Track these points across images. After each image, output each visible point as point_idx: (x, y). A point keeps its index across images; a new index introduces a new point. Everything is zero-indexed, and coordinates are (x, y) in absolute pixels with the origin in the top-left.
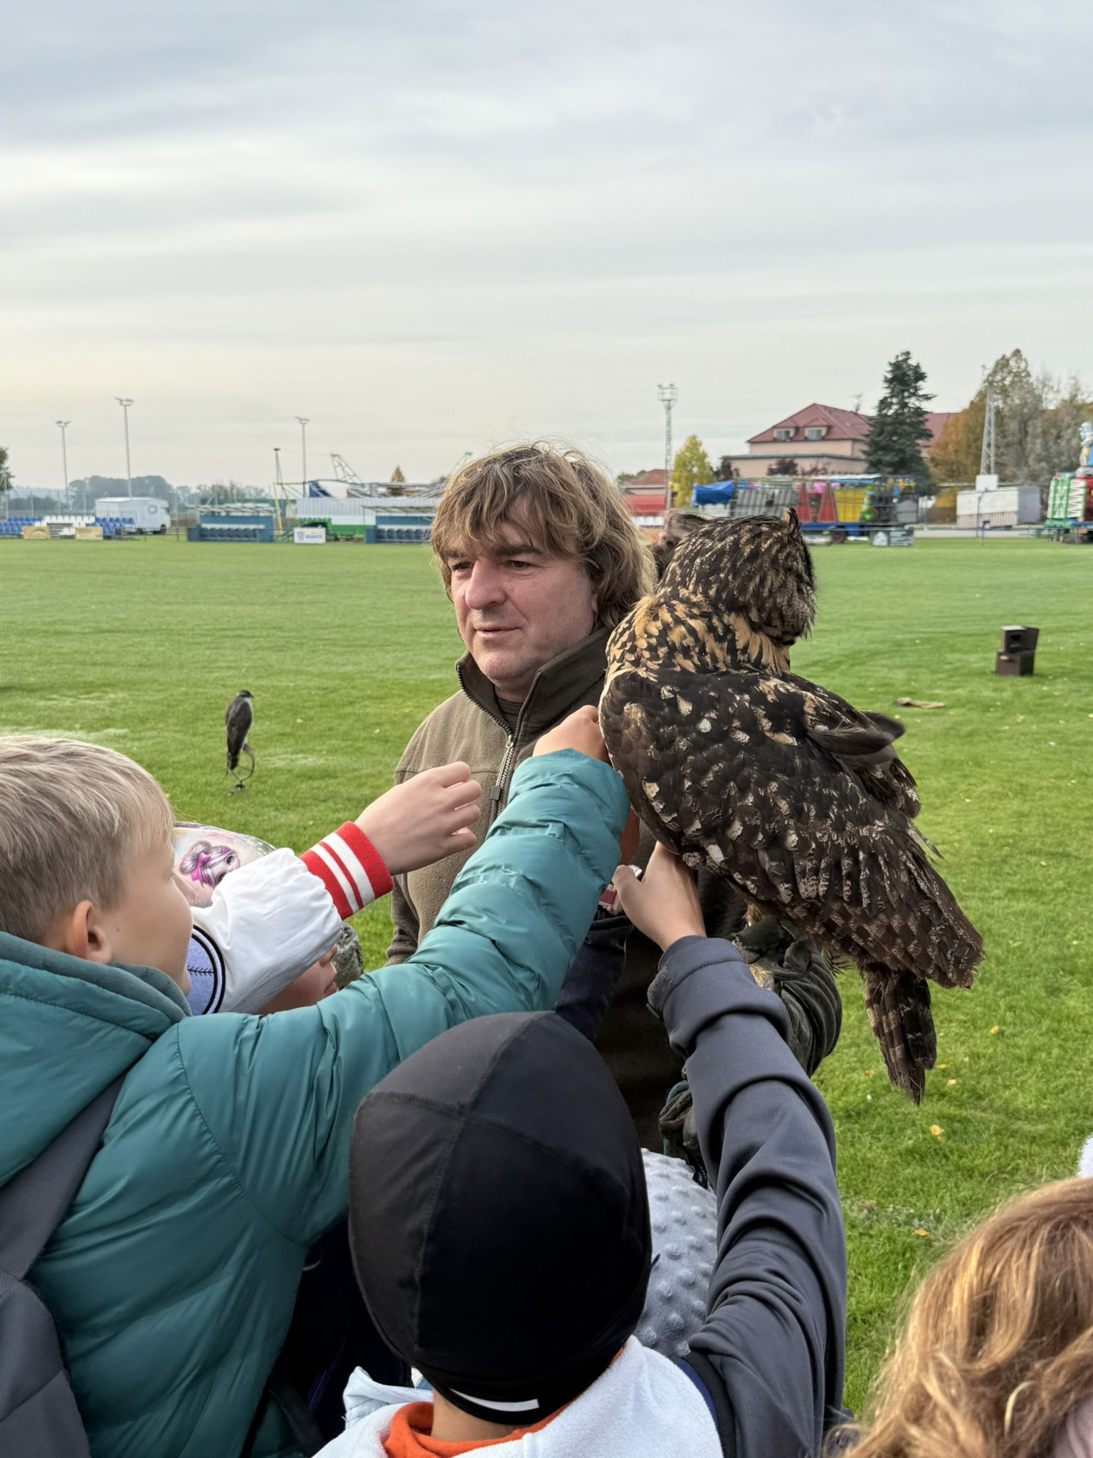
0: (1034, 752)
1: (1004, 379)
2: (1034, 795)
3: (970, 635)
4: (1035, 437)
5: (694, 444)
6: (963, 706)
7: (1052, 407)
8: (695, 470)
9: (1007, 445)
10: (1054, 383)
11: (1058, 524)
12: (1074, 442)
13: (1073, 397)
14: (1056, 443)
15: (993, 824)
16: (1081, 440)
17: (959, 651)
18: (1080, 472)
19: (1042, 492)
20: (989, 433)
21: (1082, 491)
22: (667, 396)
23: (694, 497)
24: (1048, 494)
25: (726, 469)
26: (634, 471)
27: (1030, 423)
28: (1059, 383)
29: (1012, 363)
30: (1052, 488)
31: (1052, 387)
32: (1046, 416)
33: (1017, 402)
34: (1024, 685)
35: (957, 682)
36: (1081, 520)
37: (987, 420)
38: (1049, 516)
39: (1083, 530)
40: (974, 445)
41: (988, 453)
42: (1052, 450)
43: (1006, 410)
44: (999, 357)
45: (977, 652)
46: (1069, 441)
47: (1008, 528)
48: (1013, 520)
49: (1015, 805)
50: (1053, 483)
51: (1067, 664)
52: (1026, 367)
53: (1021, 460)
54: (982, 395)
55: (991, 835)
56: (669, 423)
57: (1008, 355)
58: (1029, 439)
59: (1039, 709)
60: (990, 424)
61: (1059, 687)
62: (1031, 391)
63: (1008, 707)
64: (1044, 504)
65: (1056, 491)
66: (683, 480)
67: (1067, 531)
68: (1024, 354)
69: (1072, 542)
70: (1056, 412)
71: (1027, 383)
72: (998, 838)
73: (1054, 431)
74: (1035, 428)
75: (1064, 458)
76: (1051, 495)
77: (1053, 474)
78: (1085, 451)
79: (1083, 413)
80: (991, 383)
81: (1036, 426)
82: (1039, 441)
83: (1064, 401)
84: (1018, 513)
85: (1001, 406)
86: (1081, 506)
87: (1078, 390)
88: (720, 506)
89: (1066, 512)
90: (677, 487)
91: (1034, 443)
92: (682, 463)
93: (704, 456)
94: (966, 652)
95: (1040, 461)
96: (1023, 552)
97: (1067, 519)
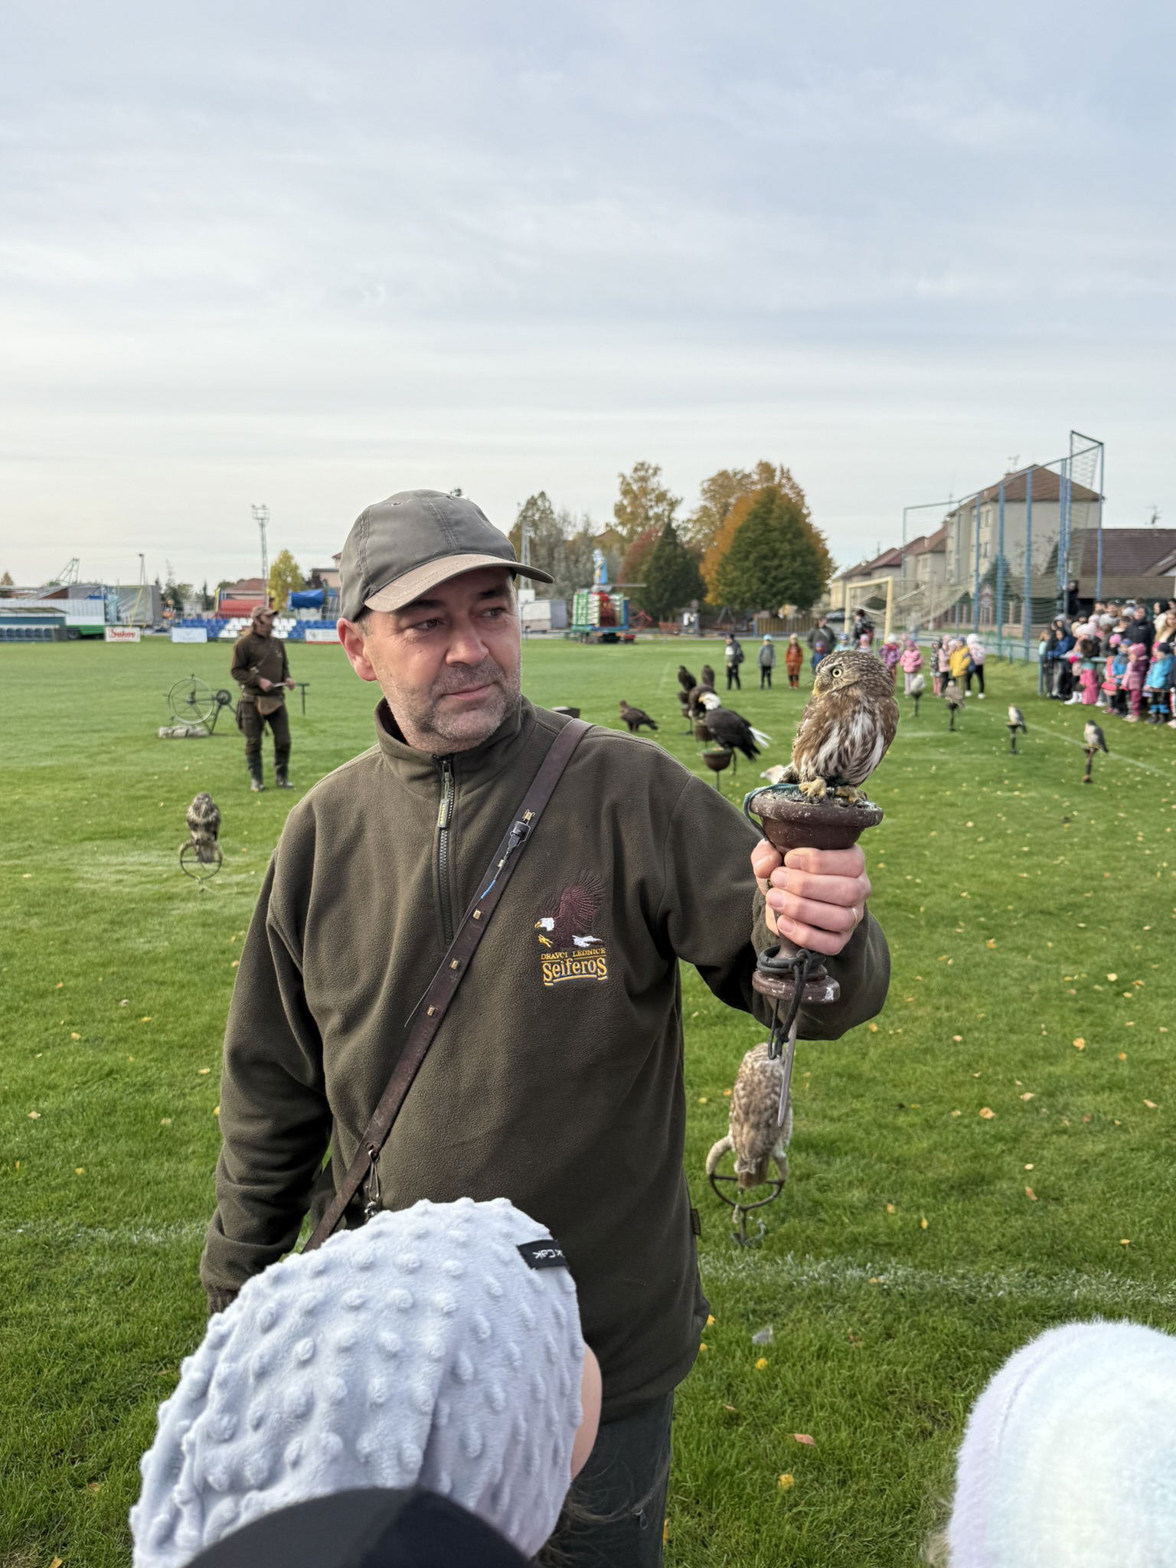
1: (533, 515)
4: (560, 561)
5: (286, 558)
7: (570, 538)
8: (289, 579)
10: (571, 519)
11: (581, 628)
12: (589, 565)
13: (586, 530)
14: (576, 567)
16: (593, 563)
18: (595, 588)
19: (567, 604)
20: (526, 557)
21: (597, 603)
22: (261, 514)
23: (289, 602)
24: (572, 605)
25: (316, 579)
26: (234, 580)
27: (556, 550)
28: (575, 518)
29: (539, 502)
30: (575, 601)
31: (570, 523)
32: (566, 545)
33: (545, 533)
36: (597, 626)
37: (523, 546)
38: (574, 622)
39: (600, 634)
42: (573, 572)
43: (537, 539)
44: (529, 497)
46: (585, 564)
47: (544, 632)
48: (547, 626)
50: (575, 597)
52: (550, 506)
54: (518, 527)
56: (263, 538)
57: (536, 495)
58: (555, 563)
60: (526, 549)
62: (554, 525)
64: (570, 614)
65: (578, 603)
66: (279, 588)
67: (588, 634)
68: (549, 495)
69: (592, 643)
70: (574, 542)
71: (551, 519)
73: (573, 557)
74: (560, 554)
75: (582, 578)
76: (575, 606)
77: (574, 590)
78: (598, 572)
79: (594, 543)
80: (525, 517)
81: (560, 552)
82: (563, 564)
83: (579, 533)
84: (551, 620)
85: (533, 535)
86: (596, 615)
88: (313, 610)
89: (587, 620)
90: (274, 594)
92: (277, 573)
93: (296, 568)
95: (565, 579)
96: (556, 650)
97: (587, 625)
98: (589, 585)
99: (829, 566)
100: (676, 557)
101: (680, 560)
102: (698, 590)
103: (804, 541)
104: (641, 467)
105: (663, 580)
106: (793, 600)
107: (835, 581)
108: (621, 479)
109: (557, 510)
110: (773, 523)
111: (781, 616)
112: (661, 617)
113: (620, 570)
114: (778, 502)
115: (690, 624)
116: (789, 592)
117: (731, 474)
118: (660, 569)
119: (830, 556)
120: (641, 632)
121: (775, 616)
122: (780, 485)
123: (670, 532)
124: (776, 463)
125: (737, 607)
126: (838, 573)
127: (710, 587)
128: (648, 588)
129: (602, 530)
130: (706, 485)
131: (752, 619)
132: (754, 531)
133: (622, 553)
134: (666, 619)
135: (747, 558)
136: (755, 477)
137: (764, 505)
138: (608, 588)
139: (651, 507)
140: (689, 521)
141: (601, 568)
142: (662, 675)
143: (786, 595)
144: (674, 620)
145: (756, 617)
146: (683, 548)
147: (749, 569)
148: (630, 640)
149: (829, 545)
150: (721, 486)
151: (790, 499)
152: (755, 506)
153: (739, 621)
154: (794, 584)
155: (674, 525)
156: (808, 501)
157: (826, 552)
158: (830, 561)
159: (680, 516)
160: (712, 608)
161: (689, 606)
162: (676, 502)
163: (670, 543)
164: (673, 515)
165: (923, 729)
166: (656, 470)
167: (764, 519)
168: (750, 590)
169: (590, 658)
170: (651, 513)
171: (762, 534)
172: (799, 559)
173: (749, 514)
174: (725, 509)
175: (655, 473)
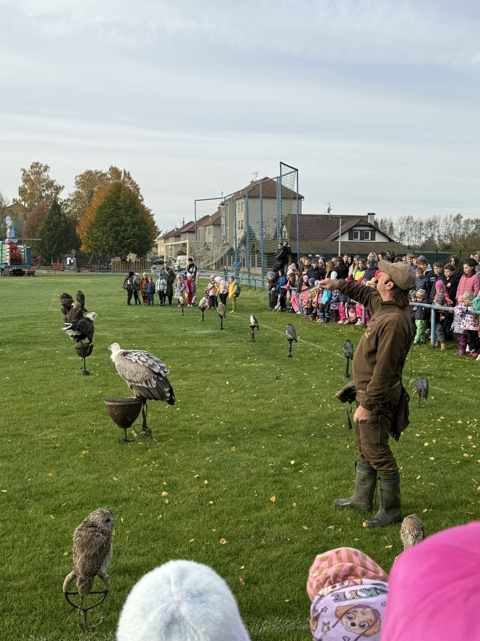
133: (25, 218)
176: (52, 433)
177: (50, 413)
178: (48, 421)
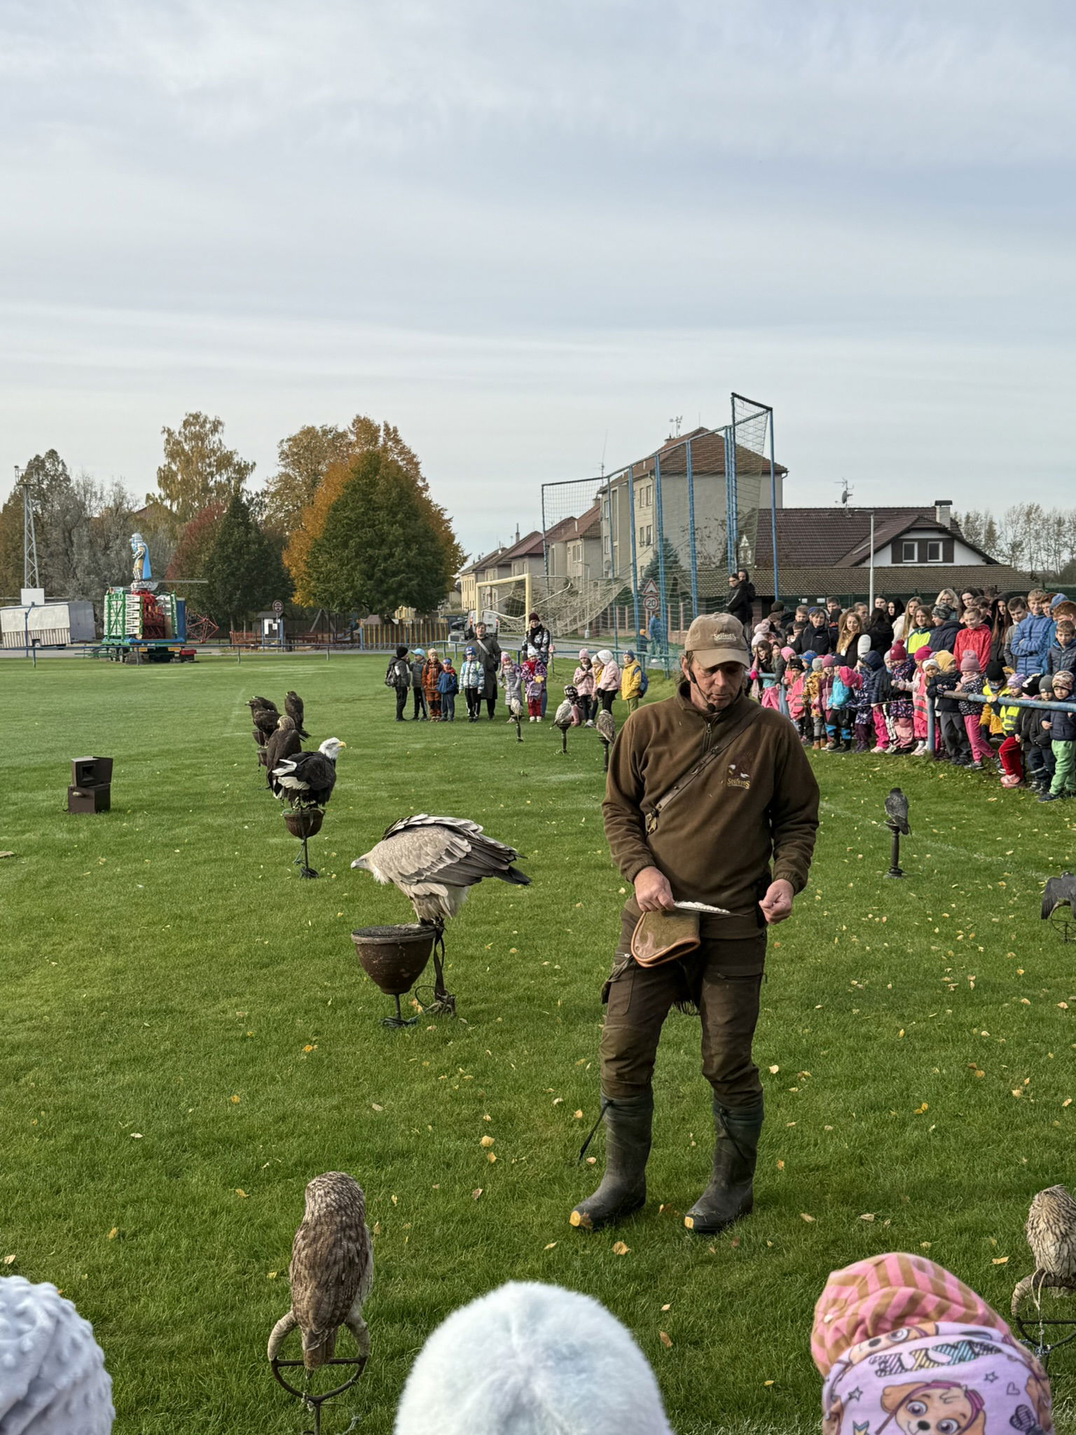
0: (122, 898)
1: (40, 482)
2: (127, 947)
3: (35, 770)
4: (80, 548)
6: (37, 853)
7: (96, 515)
9: (51, 555)
10: (97, 489)
11: (116, 642)
12: (124, 554)
13: (118, 506)
14: (105, 555)
15: (85, 987)
16: (131, 551)
17: (23, 789)
18: (134, 586)
19: (95, 608)
20: (30, 541)
21: (138, 607)
24: (102, 609)
27: (75, 531)
28: (102, 488)
29: (48, 465)
30: (106, 603)
31: (95, 494)
32: (91, 525)
33: (58, 508)
34: (101, 822)
35: (25, 824)
36: (140, 637)
37: (26, 526)
38: (105, 633)
39: (143, 649)
40: (13, 554)
41: (31, 564)
42: (101, 562)
43: (46, 515)
44: (31, 457)
45: (45, 789)
46: (118, 552)
47: (61, 647)
48: (65, 638)
49: (108, 961)
50: (106, 597)
51: (144, 794)
52: (64, 470)
53: (69, 571)
54: (16, 498)
55: (84, 1000)
57: (43, 456)
58: (75, 549)
59: (121, 848)
60: (30, 532)
61: (140, 822)
62: (71, 496)
63: (85, 849)
64: (99, 620)
65: (110, 607)
67: (126, 650)
68: (62, 455)
69: (132, 662)
70: (101, 520)
71: (67, 488)
72: (93, 1002)
73: (101, 541)
74: (80, 537)
75: (114, 571)
76: (106, 611)
77: (104, 588)
78: (137, 563)
79: (131, 523)
80: (26, 486)
81: (81, 535)
82: (86, 552)
83: (107, 508)
84: (70, 630)
85: (39, 511)
86: (137, 623)
87: (123, 498)
89: (124, 630)
91: (81, 554)
94: (32, 790)
95: (89, 574)
96: (79, 674)
97: (125, 637)
98: (126, 581)
99: (455, 556)
100: (248, 543)
101: (254, 547)
102: (284, 588)
103: (420, 522)
104: (193, 419)
105: (233, 574)
106: (411, 602)
107: (464, 574)
108: (166, 436)
109: (75, 474)
110: (378, 499)
111: (396, 621)
112: (232, 627)
113: (170, 560)
114: (382, 470)
115: (273, 633)
116: (405, 589)
117: (320, 433)
118: (227, 559)
119: (456, 542)
120: (203, 645)
121: (388, 621)
122: (385, 449)
123: (239, 509)
124: (378, 421)
125: (337, 610)
126: (468, 564)
127: (298, 583)
128: (211, 583)
129: (142, 504)
130: (285, 446)
131: (357, 626)
132: (353, 509)
133: (174, 537)
134: (238, 628)
135: (345, 545)
136: (353, 438)
137: (365, 475)
138: (153, 586)
139: (212, 474)
140: (264, 493)
141: (142, 558)
142: (233, 705)
143: (401, 595)
144: (250, 628)
145: (362, 622)
146: (257, 531)
147: (349, 560)
148: (187, 657)
149: (454, 528)
150: (306, 448)
151: (400, 468)
152: (352, 476)
153: (339, 630)
154: (410, 579)
155: (244, 499)
156: (424, 470)
157: (451, 537)
158: (457, 547)
159: (253, 485)
160: (303, 611)
161: (271, 609)
162: (246, 467)
163: (240, 524)
164: (243, 485)
165: (573, 770)
166: (216, 425)
167: (365, 494)
168: (352, 587)
169: (128, 683)
170: (212, 483)
171: (363, 514)
172: (415, 546)
173: (346, 488)
174: (314, 480)
175: (215, 429)
176: (236, 1006)
177: (232, 963)
178: (228, 980)
